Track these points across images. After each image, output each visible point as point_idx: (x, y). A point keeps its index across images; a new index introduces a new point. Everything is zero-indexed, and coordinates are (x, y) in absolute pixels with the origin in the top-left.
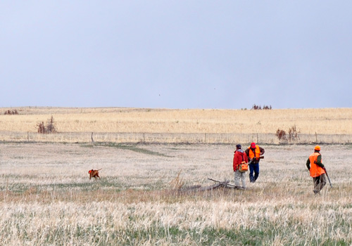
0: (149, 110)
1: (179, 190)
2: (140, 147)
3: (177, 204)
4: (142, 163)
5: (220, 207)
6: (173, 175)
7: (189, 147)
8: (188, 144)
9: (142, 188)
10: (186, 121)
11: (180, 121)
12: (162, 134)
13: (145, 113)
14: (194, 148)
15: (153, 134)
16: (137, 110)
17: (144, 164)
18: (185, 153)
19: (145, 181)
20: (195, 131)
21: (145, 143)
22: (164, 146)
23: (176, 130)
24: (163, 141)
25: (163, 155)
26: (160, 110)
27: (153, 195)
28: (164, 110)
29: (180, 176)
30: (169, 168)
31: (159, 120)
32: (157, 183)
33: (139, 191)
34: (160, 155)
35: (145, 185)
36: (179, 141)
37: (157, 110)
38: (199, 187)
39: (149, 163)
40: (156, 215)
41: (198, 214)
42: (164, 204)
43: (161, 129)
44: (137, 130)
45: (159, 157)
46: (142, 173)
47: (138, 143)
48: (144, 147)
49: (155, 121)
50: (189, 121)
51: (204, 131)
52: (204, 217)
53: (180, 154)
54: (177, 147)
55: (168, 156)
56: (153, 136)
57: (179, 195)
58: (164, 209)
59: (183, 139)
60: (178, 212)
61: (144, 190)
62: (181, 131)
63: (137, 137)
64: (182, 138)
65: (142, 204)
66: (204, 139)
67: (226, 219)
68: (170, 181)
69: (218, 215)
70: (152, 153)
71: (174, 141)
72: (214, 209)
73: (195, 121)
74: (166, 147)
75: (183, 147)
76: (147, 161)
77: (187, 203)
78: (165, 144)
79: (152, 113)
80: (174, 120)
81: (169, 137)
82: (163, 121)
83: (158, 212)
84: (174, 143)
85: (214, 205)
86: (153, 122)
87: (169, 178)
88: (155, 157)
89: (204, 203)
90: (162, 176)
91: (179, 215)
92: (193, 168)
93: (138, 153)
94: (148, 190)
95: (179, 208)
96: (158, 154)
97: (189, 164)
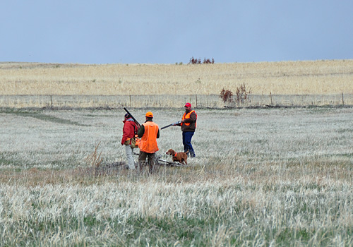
0: (58, 66)
1: (97, 168)
2: (47, 113)
3: (95, 186)
4: (49, 135)
5: (149, 189)
6: (89, 149)
7: (109, 113)
8: (108, 109)
9: (49, 166)
10: (105, 79)
11: (98, 79)
12: (74, 97)
13: (52, 69)
14: (115, 114)
15: (63, 96)
16: (41, 65)
17: (52, 135)
18: (105, 121)
19: (53, 158)
20: (117, 93)
21: (52, 109)
22: (76, 112)
23: (94, 91)
24: (76, 106)
25: (76, 123)
26: (71, 66)
27: (63, 174)
28: (76, 65)
29: (99, 151)
30: (84, 140)
31: (70, 79)
32: (69, 160)
33: (45, 170)
34: (72, 123)
35: (54, 163)
36: (97, 106)
37: (67, 66)
38: (121, 164)
39: (58, 135)
40: (68, 201)
41: (121, 199)
42: (77, 187)
43: (73, 90)
44: (42, 92)
45: (71, 126)
46: (49, 147)
47: (44, 108)
48: (52, 113)
49: (66, 79)
50: (110, 79)
51: (128, 93)
52: (128, 203)
53: (98, 121)
54: (94, 114)
55: (83, 125)
56: (62, 99)
57: (96, 175)
58: (77, 193)
59: (101, 102)
60: (96, 196)
61: (52, 169)
62: (99, 92)
63: (42, 100)
64: (100, 101)
65: (49, 187)
66: (128, 102)
67: (156, 205)
68: (86, 157)
69: (146, 199)
70: (62, 121)
71: (90, 105)
72: (141, 193)
73: (116, 80)
74: (79, 113)
75: (101, 113)
76: (56, 131)
77: (107, 184)
78: (79, 109)
79: (61, 69)
80: (90, 79)
81: (83, 100)
82: (76, 79)
83: (70, 197)
84: (90, 109)
85: (141, 186)
86: (63, 82)
87: (84, 153)
88: (66, 126)
89: (129, 185)
90: (76, 151)
91: (97, 200)
92: (114, 139)
93: (43, 122)
94: (57, 169)
95: (97, 191)
96: (69, 122)
97: (109, 135)
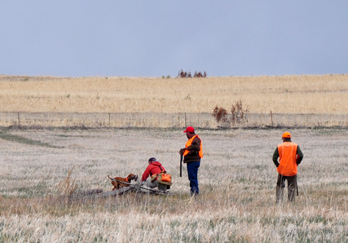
0: (26, 79)
1: (70, 197)
2: (14, 133)
3: (67, 217)
4: (15, 158)
5: (129, 221)
6: (61, 175)
7: (85, 133)
8: (84, 128)
9: (15, 193)
10: (81, 94)
11: (72, 94)
12: (45, 114)
13: (20, 82)
14: (92, 134)
15: (32, 114)
16: (8, 78)
17: (19, 158)
18: (80, 142)
19: (20, 184)
20: (95, 110)
21: (20, 128)
22: (46, 131)
23: (68, 107)
24: (47, 124)
25: (47, 145)
26: (42, 79)
27: (31, 204)
28: (48, 78)
29: (73, 176)
30: (56, 163)
31: (41, 94)
32: (39, 187)
33: (11, 198)
34: (43, 145)
35: (20, 190)
36: (71, 124)
37: (38, 79)
38: (99, 192)
39: (26, 157)
40: (35, 234)
41: (97, 232)
42: (47, 218)
43: (44, 107)
44: (8, 108)
45: (41, 148)
46: (16, 171)
47: (10, 127)
48: (19, 133)
49: (35, 94)
50: (86, 94)
51: (107, 110)
52: (105, 237)
53: (73, 142)
54: (68, 134)
55: (55, 147)
56: (32, 118)
57: (69, 204)
58: (47, 225)
59: (76, 121)
60: (68, 229)
61: (18, 197)
62: (73, 109)
63: (9, 118)
64: (75, 119)
65: (15, 218)
66: (107, 121)
67: (137, 239)
68: (57, 184)
69: (126, 233)
70: (31, 142)
71: (63, 124)
72: (120, 225)
73: (94, 95)
74: (51, 132)
75: (76, 133)
76: (23, 154)
77: (83, 215)
78: (50, 128)
79: (30, 82)
80: (63, 94)
81: (55, 118)
82: (48, 94)
83: (38, 229)
84: (63, 128)
85: (120, 218)
86: (32, 97)
87: (55, 178)
88: (36, 148)
89: (106, 216)
90: (46, 176)
91: (69, 233)
92: (90, 163)
93: (9, 143)
94: (24, 197)
95: (69, 224)
96: (39, 143)
97: (86, 158)
